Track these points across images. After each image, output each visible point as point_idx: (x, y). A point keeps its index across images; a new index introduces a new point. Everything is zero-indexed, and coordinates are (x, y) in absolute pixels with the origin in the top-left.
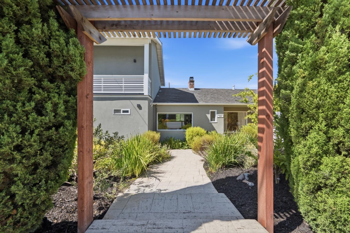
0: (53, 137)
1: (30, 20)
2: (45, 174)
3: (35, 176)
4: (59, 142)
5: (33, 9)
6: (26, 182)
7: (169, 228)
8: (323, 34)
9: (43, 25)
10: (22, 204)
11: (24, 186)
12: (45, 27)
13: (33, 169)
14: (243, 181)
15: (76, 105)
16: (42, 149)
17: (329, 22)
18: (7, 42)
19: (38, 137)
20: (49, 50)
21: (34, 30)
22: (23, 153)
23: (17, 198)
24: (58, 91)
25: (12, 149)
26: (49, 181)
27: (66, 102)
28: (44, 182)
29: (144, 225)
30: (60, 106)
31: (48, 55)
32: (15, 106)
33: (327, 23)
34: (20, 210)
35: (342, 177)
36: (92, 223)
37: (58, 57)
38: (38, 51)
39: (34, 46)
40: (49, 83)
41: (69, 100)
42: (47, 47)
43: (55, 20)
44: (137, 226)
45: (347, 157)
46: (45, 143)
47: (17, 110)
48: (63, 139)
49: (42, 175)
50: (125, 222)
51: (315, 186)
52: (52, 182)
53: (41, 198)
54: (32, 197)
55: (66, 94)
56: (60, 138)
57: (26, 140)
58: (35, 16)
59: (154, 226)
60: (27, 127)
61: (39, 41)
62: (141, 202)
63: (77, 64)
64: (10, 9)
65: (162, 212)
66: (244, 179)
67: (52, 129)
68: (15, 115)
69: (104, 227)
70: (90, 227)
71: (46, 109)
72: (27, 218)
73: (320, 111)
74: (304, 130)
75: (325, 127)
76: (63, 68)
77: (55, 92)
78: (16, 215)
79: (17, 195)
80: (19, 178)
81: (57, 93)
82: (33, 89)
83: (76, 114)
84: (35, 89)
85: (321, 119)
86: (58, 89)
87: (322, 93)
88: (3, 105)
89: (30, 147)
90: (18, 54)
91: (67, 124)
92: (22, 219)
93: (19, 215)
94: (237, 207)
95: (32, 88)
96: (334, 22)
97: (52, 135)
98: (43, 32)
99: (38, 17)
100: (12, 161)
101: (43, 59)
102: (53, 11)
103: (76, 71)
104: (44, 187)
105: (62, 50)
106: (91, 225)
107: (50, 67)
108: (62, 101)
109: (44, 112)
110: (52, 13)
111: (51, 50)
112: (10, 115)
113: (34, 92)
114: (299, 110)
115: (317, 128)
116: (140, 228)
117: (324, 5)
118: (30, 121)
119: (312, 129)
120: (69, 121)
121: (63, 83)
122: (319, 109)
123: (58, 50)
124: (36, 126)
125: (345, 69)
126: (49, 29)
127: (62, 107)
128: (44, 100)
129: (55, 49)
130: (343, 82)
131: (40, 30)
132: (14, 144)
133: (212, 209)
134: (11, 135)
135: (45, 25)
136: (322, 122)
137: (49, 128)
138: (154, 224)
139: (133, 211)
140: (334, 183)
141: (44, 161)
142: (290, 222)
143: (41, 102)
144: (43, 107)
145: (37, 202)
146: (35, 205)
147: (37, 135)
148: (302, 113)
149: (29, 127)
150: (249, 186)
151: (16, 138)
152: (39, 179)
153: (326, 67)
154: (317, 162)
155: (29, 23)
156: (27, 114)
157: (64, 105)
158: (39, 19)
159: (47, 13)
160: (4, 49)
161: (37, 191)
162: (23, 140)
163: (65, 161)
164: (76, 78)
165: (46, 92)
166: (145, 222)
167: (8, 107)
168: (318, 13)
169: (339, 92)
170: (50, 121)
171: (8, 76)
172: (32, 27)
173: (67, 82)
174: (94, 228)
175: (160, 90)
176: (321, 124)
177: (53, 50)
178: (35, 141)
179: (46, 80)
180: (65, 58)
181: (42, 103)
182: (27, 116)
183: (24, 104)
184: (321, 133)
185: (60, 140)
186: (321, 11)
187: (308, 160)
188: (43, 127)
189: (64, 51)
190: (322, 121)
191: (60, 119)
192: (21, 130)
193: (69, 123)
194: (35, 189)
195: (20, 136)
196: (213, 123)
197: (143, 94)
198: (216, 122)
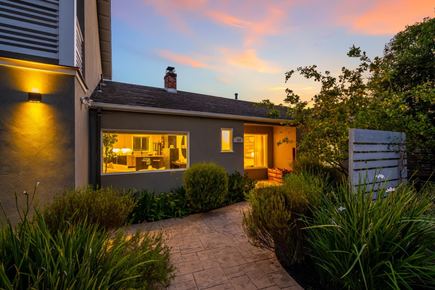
175: (102, 82)
196: (227, 154)
197: (55, 62)
198: (231, 151)
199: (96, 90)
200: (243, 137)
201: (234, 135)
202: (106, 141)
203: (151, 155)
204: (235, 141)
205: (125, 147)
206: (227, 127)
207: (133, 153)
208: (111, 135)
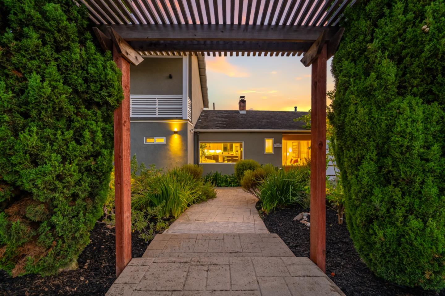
0: (92, 167)
1: (69, 45)
2: (83, 206)
3: (74, 207)
4: (96, 172)
5: (73, 34)
6: (65, 213)
7: (214, 265)
8: (373, 60)
9: (81, 50)
10: (62, 235)
11: (63, 218)
12: (83, 52)
13: (72, 200)
14: (301, 222)
15: (113, 133)
16: (80, 179)
17: (379, 47)
18: (50, 70)
19: (77, 167)
20: (86, 75)
21: (73, 55)
22: (64, 183)
23: (58, 229)
24: (95, 118)
25: (55, 178)
26: (87, 214)
27: (103, 130)
28: (82, 215)
29: (187, 262)
30: (98, 134)
31: (86, 80)
32: (55, 135)
33: (377, 49)
34: (60, 241)
35: (391, 207)
36: (130, 260)
37: (95, 82)
38: (76, 77)
39: (73, 72)
40: (86, 110)
41: (107, 128)
42: (85, 72)
43: (92, 43)
44: (180, 263)
45: (395, 187)
46: (83, 174)
47: (57, 138)
48: (100, 170)
49: (80, 207)
50: (167, 260)
51: (367, 219)
52: (90, 215)
53: (79, 231)
54: (71, 229)
55: (103, 122)
56: (97, 168)
57: (67, 170)
58: (73, 41)
59: (198, 263)
60: (67, 157)
61: (78, 67)
62: (182, 242)
63: (115, 89)
64: (52, 36)
65: (206, 252)
66: (301, 219)
67: (89, 159)
68: (55, 144)
69: (144, 264)
70: (129, 264)
71: (84, 137)
72: (66, 251)
73: (371, 139)
74: (357, 159)
75: (376, 157)
76: (100, 94)
77: (93, 120)
78: (56, 246)
79: (57, 226)
80: (58, 209)
81: (94, 120)
82: (72, 117)
83: (113, 143)
84: (74, 117)
85: (372, 148)
86: (95, 116)
87: (372, 121)
88: (45, 134)
89: (70, 177)
90: (59, 82)
91: (105, 153)
92: (62, 252)
93: (59, 247)
94: (290, 248)
95: (71, 115)
96: (384, 47)
97: (90, 166)
98: (81, 56)
99: (76, 42)
100: (54, 190)
101: (81, 85)
102: (90, 33)
103: (114, 97)
104: (82, 219)
105: (100, 75)
106: (131, 262)
107: (87, 93)
108: (99, 129)
109: (82, 141)
110: (88, 35)
111: (89, 76)
112: (51, 144)
113: (73, 120)
114: (351, 139)
115: (368, 157)
116: (183, 265)
117: (375, 29)
118: (70, 151)
119: (364, 158)
120: (106, 150)
121: (99, 109)
122: (370, 137)
123: (96, 75)
124: (75, 156)
125: (393, 97)
126: (87, 54)
127: (99, 135)
128: (83, 128)
129: (94, 74)
130: (392, 110)
131: (79, 55)
132: (56, 173)
133: (262, 249)
134: (54, 164)
135: (83, 49)
136: (373, 152)
137: (87, 158)
138: (198, 262)
139: (174, 251)
140: (384, 214)
141: (82, 192)
142: (346, 261)
143: (79, 130)
144: (81, 135)
145: (76, 235)
146: (74, 238)
147: (77, 165)
148: (354, 142)
149: (69, 157)
150: (307, 227)
151: (57, 167)
152: (78, 211)
153: (376, 94)
154: (369, 192)
155: (68, 48)
156: (67, 143)
157: (102, 133)
158: (77, 43)
159: (84, 35)
160: (47, 77)
161: (76, 223)
162: (64, 169)
163: (102, 192)
164: (114, 104)
165: (84, 120)
166: (188, 260)
167: (49, 135)
168: (369, 37)
169: (388, 120)
170: (88, 151)
171: (51, 105)
172: (71, 53)
173: (104, 108)
174: (133, 265)
175: (202, 113)
176: (372, 153)
177: (90, 76)
178: (74, 171)
179: (83, 107)
180: (103, 83)
181: (79, 132)
182: (67, 145)
183: (63, 133)
184: (372, 163)
185: (97, 171)
186: (372, 36)
187: (360, 191)
188: (82, 157)
189: (102, 76)
190: (373, 150)
191: (98, 148)
192: (61, 160)
193: (107, 153)
194: (74, 220)
195: (62, 165)
196: (270, 155)
197: (181, 118)
198: (273, 153)
199: (198, 120)
200: (281, 143)
201: (275, 142)
202: (202, 147)
203: (233, 155)
204: (276, 146)
205: (217, 149)
206: (269, 138)
207: (223, 153)
208: (204, 144)
